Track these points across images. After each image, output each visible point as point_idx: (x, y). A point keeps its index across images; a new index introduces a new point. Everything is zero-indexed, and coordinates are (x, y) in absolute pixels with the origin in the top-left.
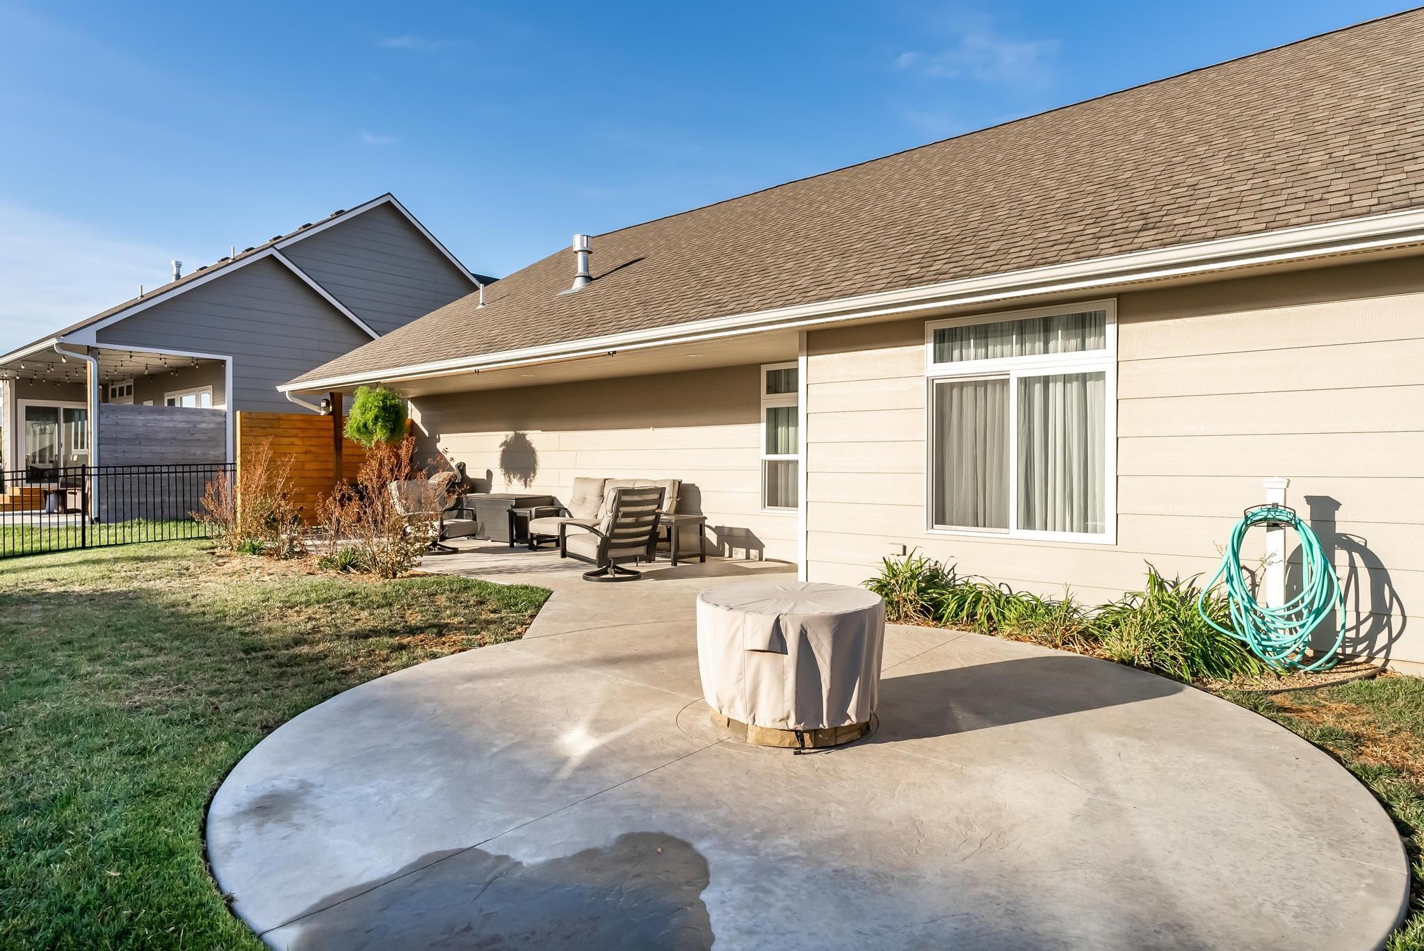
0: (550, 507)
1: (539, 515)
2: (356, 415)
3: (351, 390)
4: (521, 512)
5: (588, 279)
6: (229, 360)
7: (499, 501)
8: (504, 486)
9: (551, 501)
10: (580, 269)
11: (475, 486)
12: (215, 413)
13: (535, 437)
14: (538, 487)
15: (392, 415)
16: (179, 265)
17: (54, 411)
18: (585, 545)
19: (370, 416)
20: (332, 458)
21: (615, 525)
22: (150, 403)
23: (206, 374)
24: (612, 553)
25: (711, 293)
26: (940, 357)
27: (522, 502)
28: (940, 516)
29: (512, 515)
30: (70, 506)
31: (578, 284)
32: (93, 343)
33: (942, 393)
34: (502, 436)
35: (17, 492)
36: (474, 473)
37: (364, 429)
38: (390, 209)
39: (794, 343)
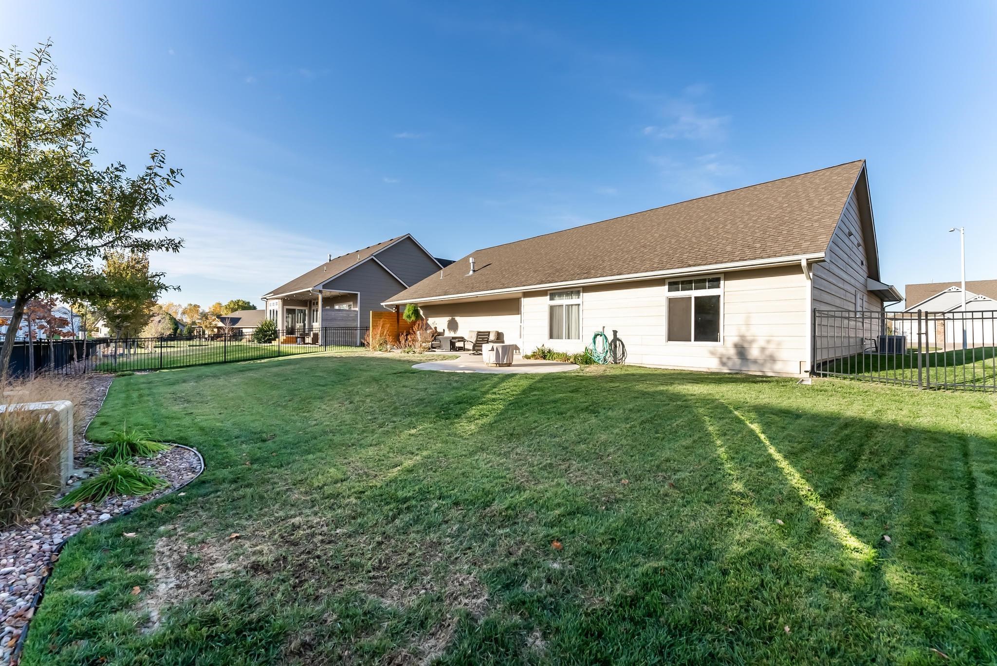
0: (462, 339)
1: (459, 341)
2: (406, 312)
3: (405, 305)
4: (453, 340)
5: (474, 271)
6: (359, 293)
7: (447, 338)
8: (449, 334)
9: (462, 338)
10: (472, 268)
11: (440, 334)
12: (354, 311)
13: (458, 319)
14: (459, 334)
15: (416, 312)
16: (330, 256)
17: (294, 310)
18: (469, 346)
19: (411, 312)
20: (396, 325)
21: (477, 341)
22: (328, 308)
23: (351, 298)
24: (476, 348)
25: (503, 281)
26: (551, 299)
27: (453, 338)
28: (551, 337)
29: (451, 342)
30: (307, 341)
31: (471, 273)
32: (321, 289)
33: (552, 308)
34: (447, 319)
35: (285, 338)
36: (440, 330)
37: (409, 317)
38: (409, 239)
39: (521, 295)
